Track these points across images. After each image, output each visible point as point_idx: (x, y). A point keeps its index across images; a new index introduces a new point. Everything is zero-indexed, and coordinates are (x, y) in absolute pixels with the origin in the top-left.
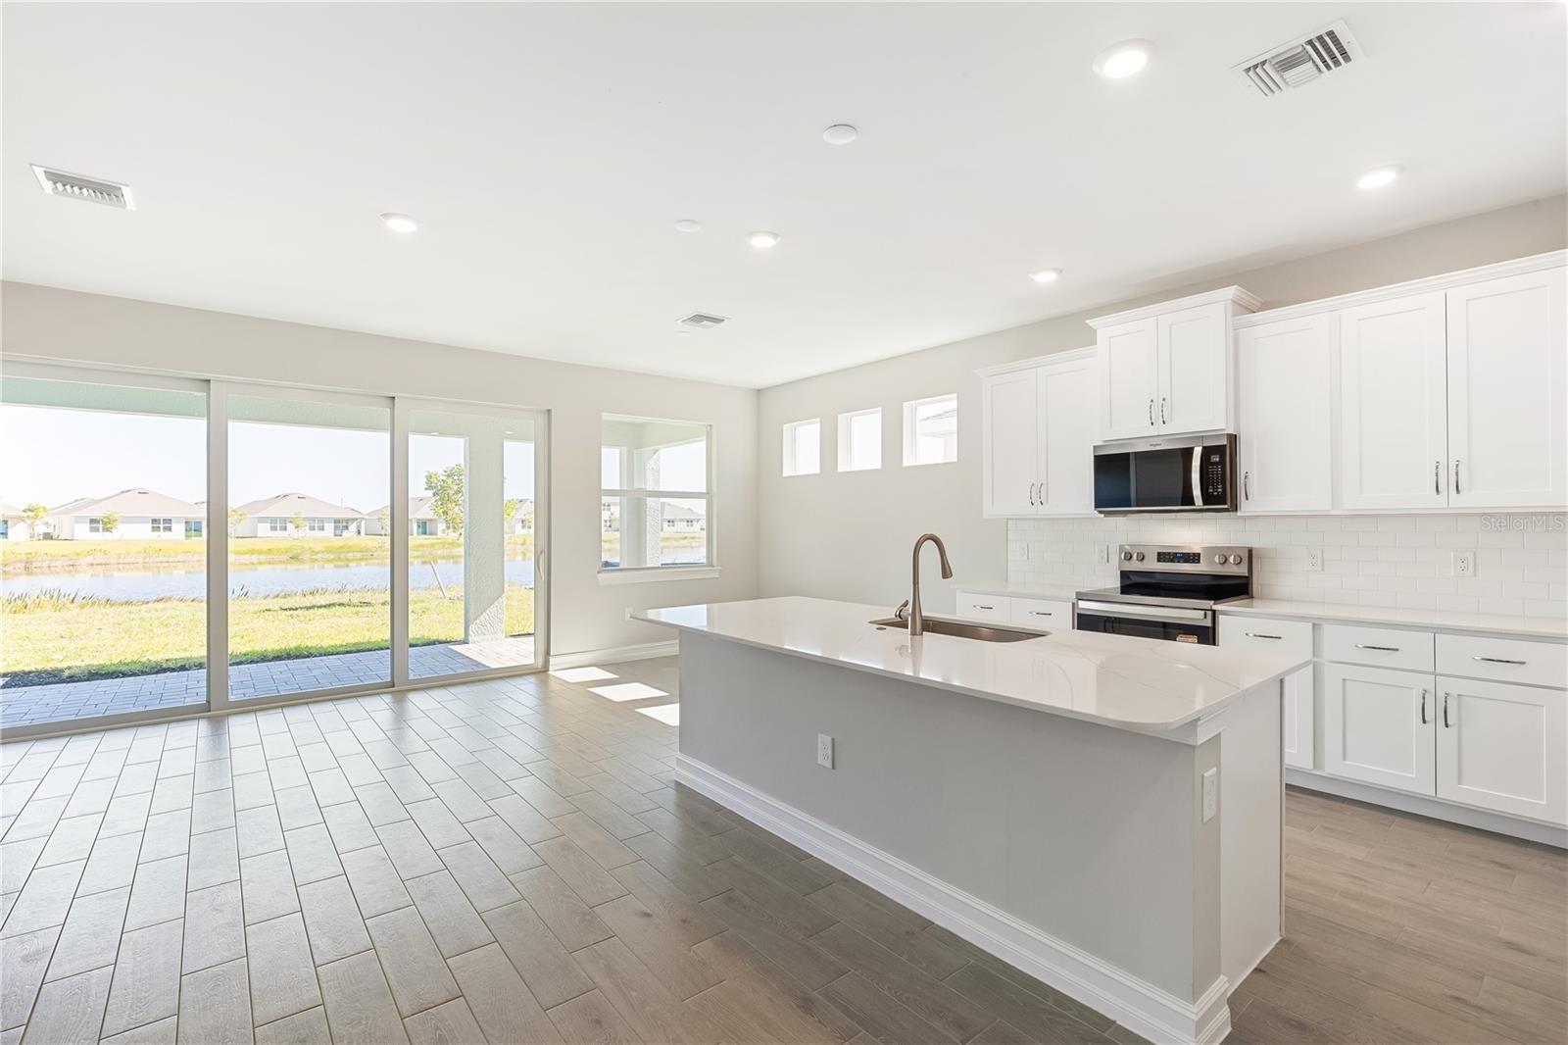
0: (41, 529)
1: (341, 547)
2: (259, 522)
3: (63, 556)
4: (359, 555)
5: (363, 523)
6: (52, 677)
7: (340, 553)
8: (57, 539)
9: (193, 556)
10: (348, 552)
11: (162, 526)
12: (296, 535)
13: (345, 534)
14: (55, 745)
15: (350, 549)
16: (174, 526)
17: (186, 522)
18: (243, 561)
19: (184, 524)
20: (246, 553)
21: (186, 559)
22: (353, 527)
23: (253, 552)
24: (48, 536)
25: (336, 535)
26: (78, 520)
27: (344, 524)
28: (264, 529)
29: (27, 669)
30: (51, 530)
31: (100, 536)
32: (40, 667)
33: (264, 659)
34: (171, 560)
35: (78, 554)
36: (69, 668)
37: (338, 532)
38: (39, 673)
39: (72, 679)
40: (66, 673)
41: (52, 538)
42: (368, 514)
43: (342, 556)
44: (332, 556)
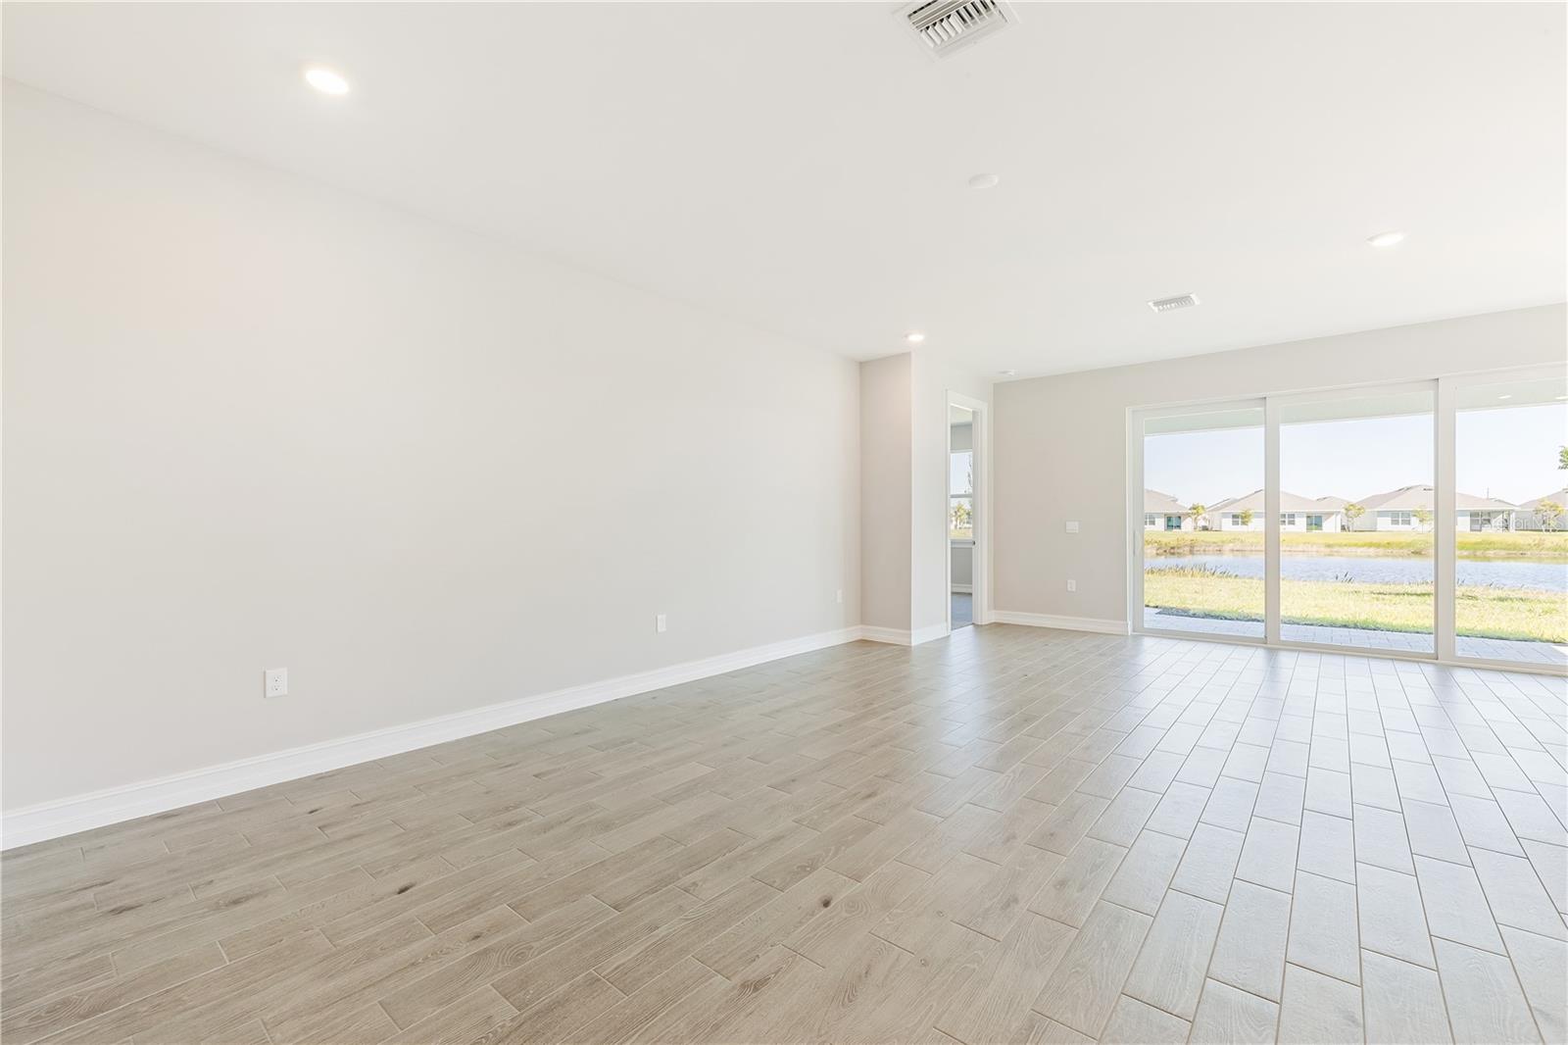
0: (1201, 523)
1: (1476, 543)
2: (1379, 516)
3: (1214, 543)
4: (1503, 553)
5: (1513, 516)
6: (1184, 613)
7: (1475, 550)
8: (1211, 530)
9: (1312, 546)
10: (1488, 549)
11: (1287, 520)
12: (1420, 530)
13: (1486, 529)
14: (1171, 642)
15: (1489, 545)
16: (1297, 520)
17: (1308, 517)
18: (1359, 553)
19: (1305, 519)
20: (1363, 546)
21: (1306, 549)
22: (1498, 521)
23: (1370, 545)
24: (1205, 529)
25: (1471, 530)
26: (1225, 515)
27: (1487, 518)
28: (1384, 523)
29: (1171, 606)
30: (1207, 524)
31: (1240, 528)
32: (1179, 606)
33: (1333, 625)
34: (1293, 549)
35: (1223, 542)
36: (1194, 609)
37: (1477, 527)
38: (1177, 610)
39: (1194, 615)
40: (1191, 612)
41: (1207, 529)
42: (1520, 506)
43: (1479, 553)
44: (1465, 553)
